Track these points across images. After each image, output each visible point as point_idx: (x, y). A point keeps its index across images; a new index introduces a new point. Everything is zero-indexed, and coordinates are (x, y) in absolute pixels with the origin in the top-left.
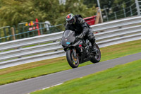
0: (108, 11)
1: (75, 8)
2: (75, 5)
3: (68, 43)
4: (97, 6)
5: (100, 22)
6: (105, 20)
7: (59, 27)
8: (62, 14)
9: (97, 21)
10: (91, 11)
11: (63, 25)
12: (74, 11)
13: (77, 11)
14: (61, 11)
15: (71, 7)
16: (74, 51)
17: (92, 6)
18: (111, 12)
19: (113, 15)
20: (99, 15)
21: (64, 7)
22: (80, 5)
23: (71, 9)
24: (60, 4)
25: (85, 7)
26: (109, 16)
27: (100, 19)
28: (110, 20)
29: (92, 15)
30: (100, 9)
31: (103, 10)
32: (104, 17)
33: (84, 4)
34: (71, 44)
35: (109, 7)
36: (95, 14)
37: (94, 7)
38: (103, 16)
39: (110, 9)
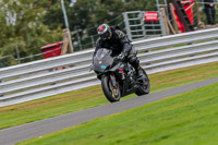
0: (81, 34)
1: (30, 30)
2: (30, 25)
3: (104, 67)
4: (64, 27)
5: (68, 52)
6: (77, 49)
7: (6, 60)
8: (11, 39)
9: (65, 50)
10: (55, 34)
11: (11, 56)
12: (28, 35)
13: (33, 35)
14: (9, 35)
15: (24, 29)
16: (113, 78)
17: (56, 27)
18: (85, 36)
19: (89, 40)
20: (67, 40)
21: (14, 30)
22: (38, 25)
23: (24, 32)
24: (8, 24)
25: (46, 29)
26: (82, 42)
27: (68, 46)
28: (84, 48)
29: (57, 41)
30: (68, 32)
31: (73, 33)
32: (76, 43)
33: (45, 23)
34: (108, 68)
35: (83, 28)
36: (61, 39)
37: (59, 29)
38: (73, 41)
39: (85, 32)
